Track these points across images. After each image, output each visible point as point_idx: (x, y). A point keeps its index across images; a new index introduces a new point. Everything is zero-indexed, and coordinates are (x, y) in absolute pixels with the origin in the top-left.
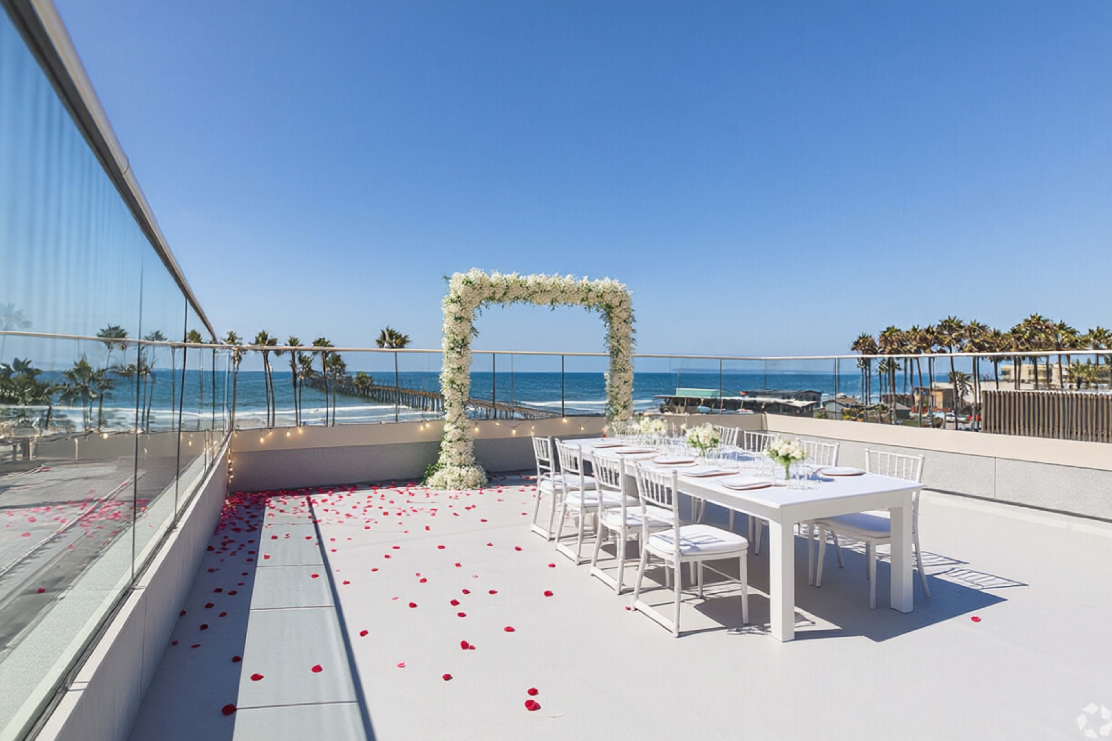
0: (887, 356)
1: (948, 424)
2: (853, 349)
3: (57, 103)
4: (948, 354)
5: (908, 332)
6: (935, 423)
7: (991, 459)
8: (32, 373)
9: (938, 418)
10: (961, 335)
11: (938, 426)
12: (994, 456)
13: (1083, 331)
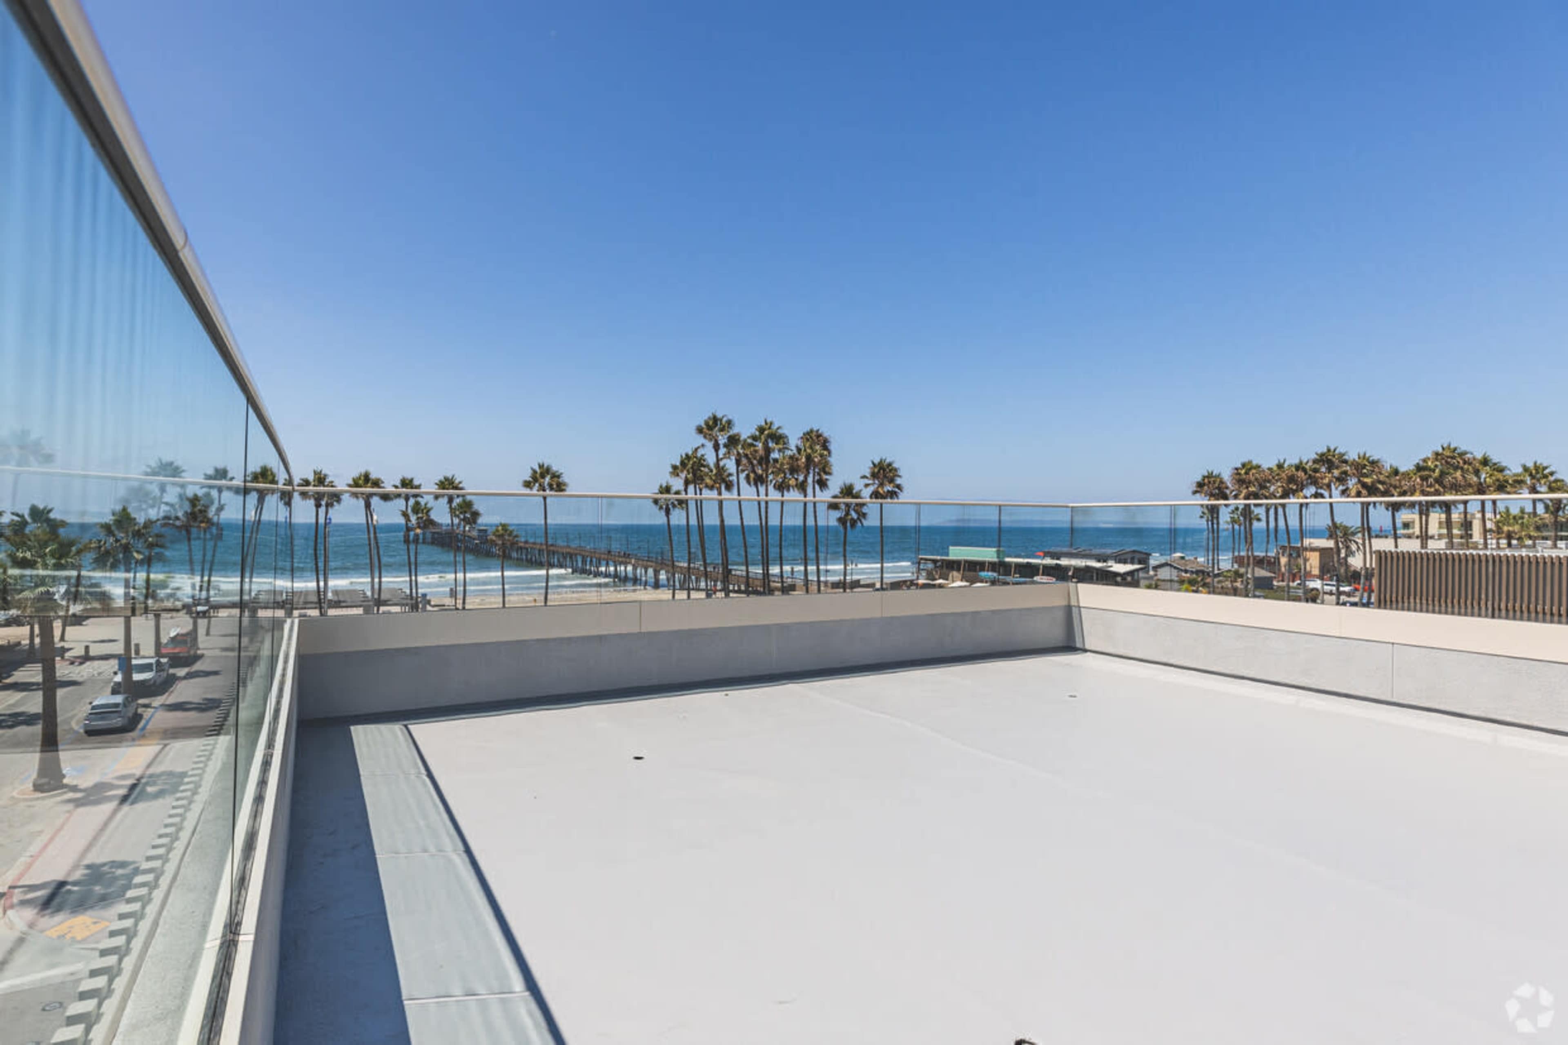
0: (1241, 502)
1: (1326, 597)
2: (1195, 492)
3: (89, 153)
4: (1328, 500)
5: (1270, 469)
6: (1309, 595)
7: (1388, 645)
8: (54, 526)
9: (1313, 589)
10: (1345, 473)
11: (1314, 600)
12: (1392, 641)
13: (1515, 468)
